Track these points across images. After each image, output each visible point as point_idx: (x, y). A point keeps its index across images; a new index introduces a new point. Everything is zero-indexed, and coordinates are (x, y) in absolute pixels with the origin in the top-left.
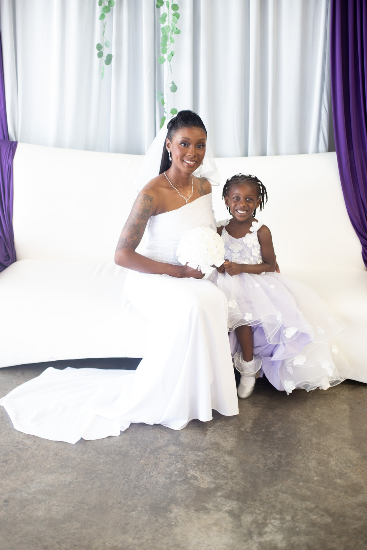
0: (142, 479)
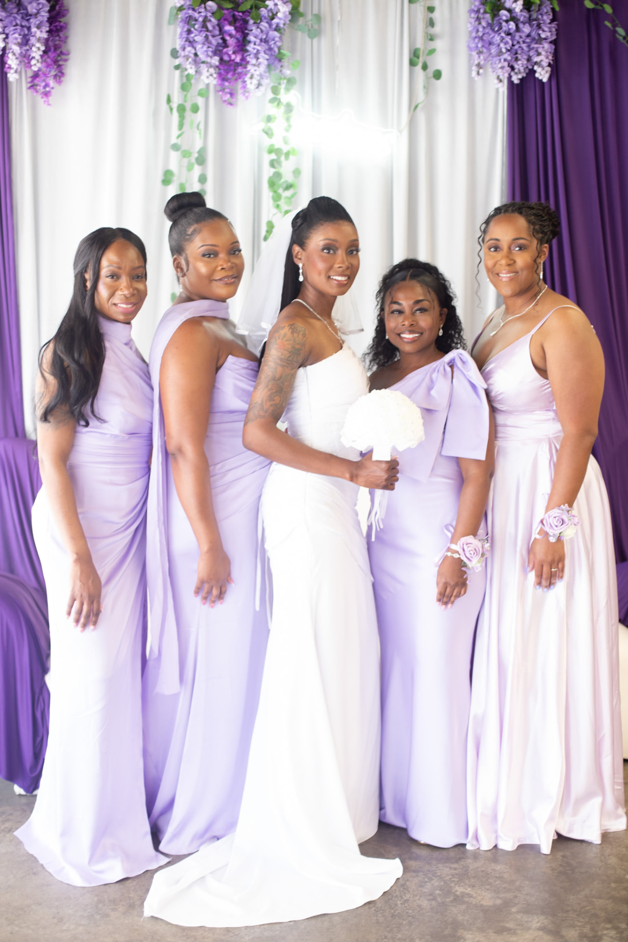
0: (396, 905)
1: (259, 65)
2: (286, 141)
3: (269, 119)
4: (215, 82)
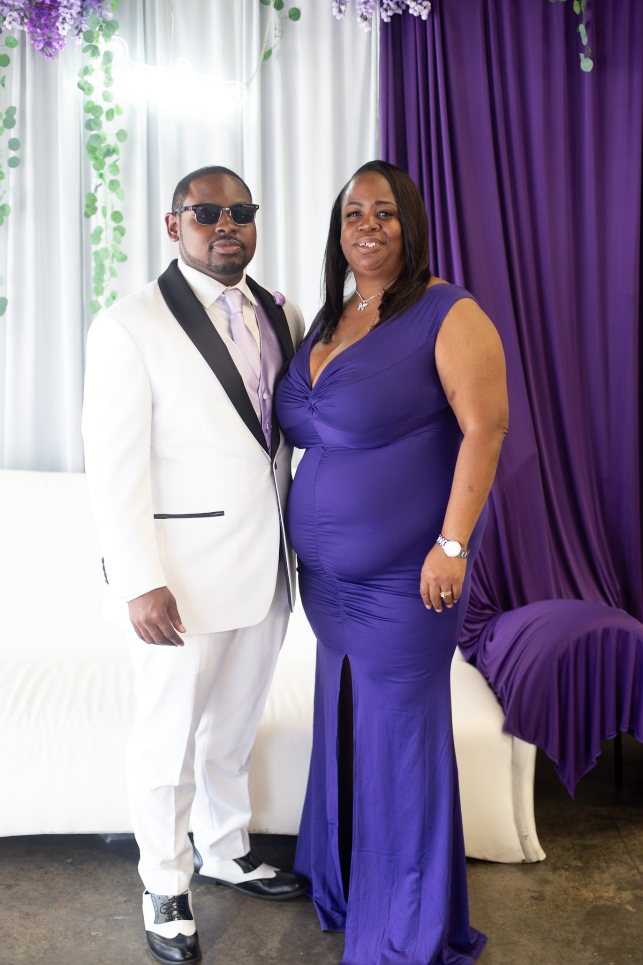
1: (70, 7)
2: (106, 97)
3: (86, 71)
4: (26, 29)
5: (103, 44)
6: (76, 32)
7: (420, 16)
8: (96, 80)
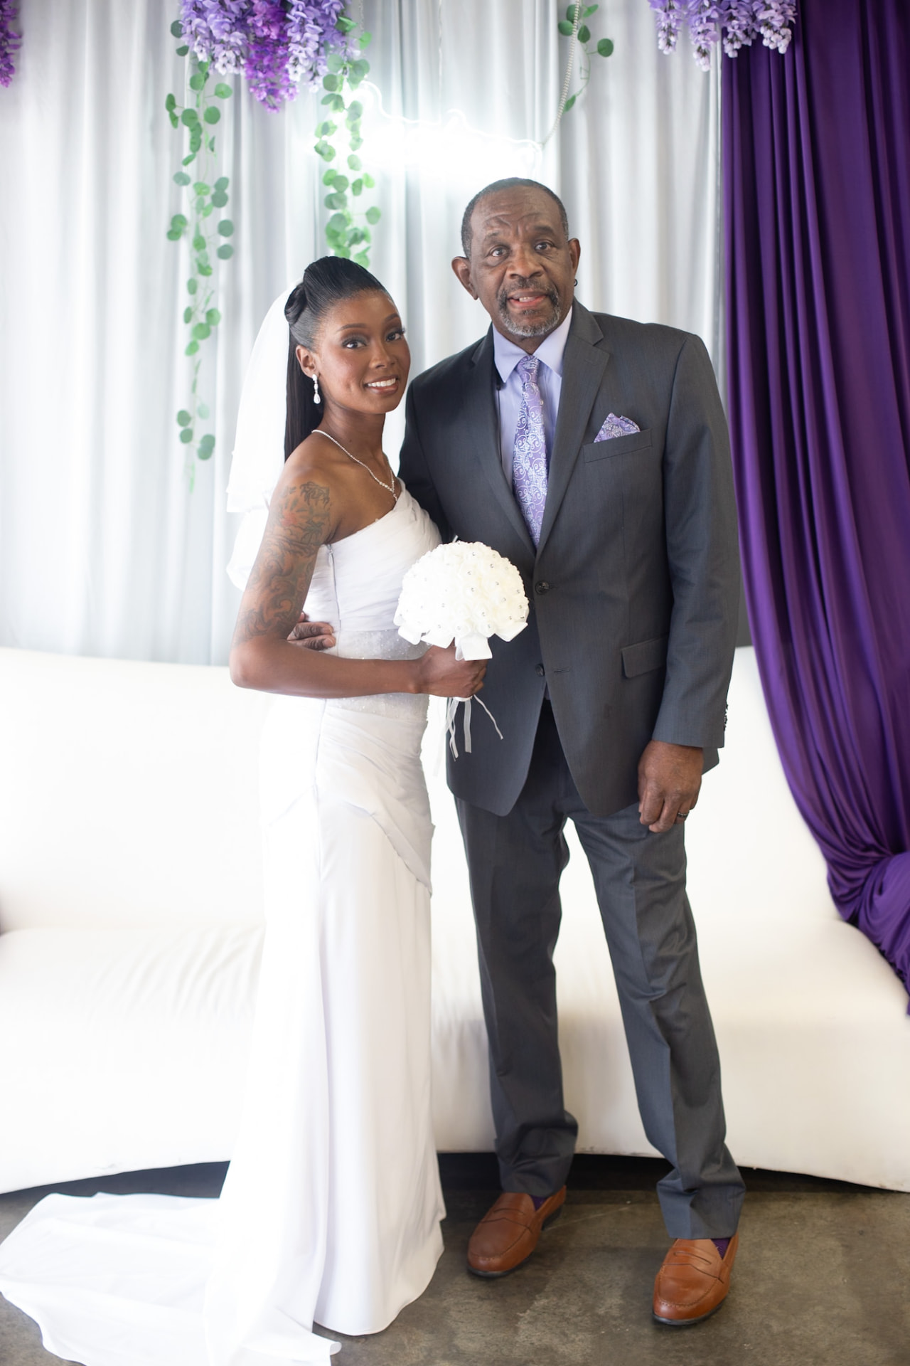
1: (304, 44)
2: (353, 164)
3: (326, 129)
4: (243, 73)
5: (348, 93)
6: (310, 76)
7: (777, 49)
8: (339, 141)
